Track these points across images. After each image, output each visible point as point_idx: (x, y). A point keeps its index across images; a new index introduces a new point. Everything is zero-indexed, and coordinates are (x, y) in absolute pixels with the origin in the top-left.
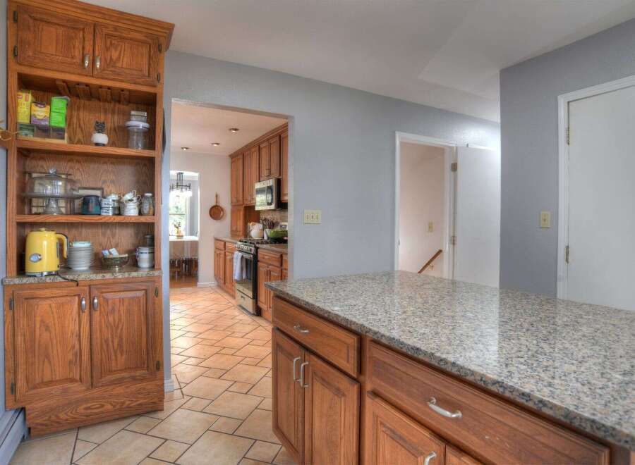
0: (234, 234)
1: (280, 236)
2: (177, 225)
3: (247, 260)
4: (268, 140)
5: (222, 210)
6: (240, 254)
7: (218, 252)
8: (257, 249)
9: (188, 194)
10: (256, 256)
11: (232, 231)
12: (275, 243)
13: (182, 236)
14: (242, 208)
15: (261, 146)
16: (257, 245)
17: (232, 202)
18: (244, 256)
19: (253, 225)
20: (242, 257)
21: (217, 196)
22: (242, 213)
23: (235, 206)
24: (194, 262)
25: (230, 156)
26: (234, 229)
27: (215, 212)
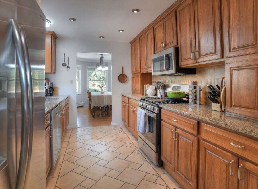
0: (134, 92)
1: (179, 97)
2: (101, 86)
3: (149, 117)
4: (163, 19)
5: (126, 77)
6: (144, 112)
7: (124, 104)
8: (160, 109)
9: (106, 68)
10: (159, 115)
11: (132, 90)
12: (175, 103)
13: (104, 92)
14: (140, 75)
15: (155, 27)
16: (160, 106)
17: (132, 71)
18: (147, 113)
19: (148, 87)
20: (146, 114)
21: (122, 68)
22: (140, 78)
23: (134, 74)
24: (110, 108)
25: (130, 43)
26: (134, 88)
27: (122, 78)
